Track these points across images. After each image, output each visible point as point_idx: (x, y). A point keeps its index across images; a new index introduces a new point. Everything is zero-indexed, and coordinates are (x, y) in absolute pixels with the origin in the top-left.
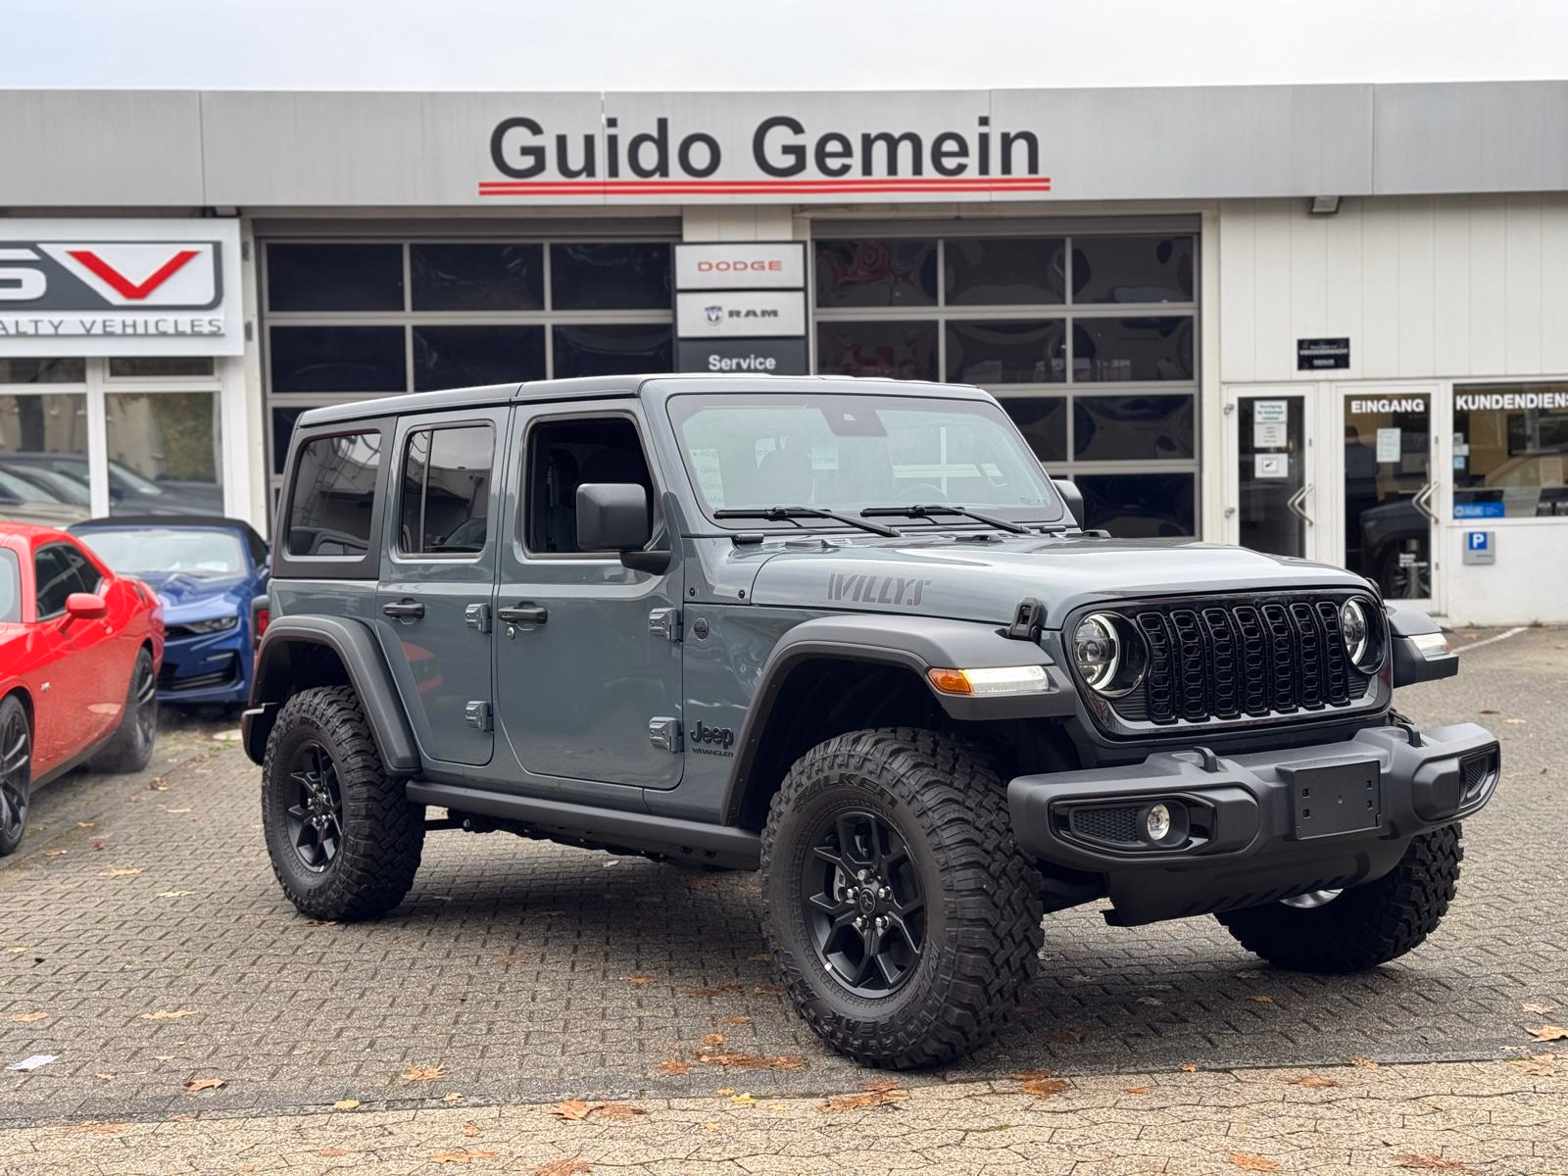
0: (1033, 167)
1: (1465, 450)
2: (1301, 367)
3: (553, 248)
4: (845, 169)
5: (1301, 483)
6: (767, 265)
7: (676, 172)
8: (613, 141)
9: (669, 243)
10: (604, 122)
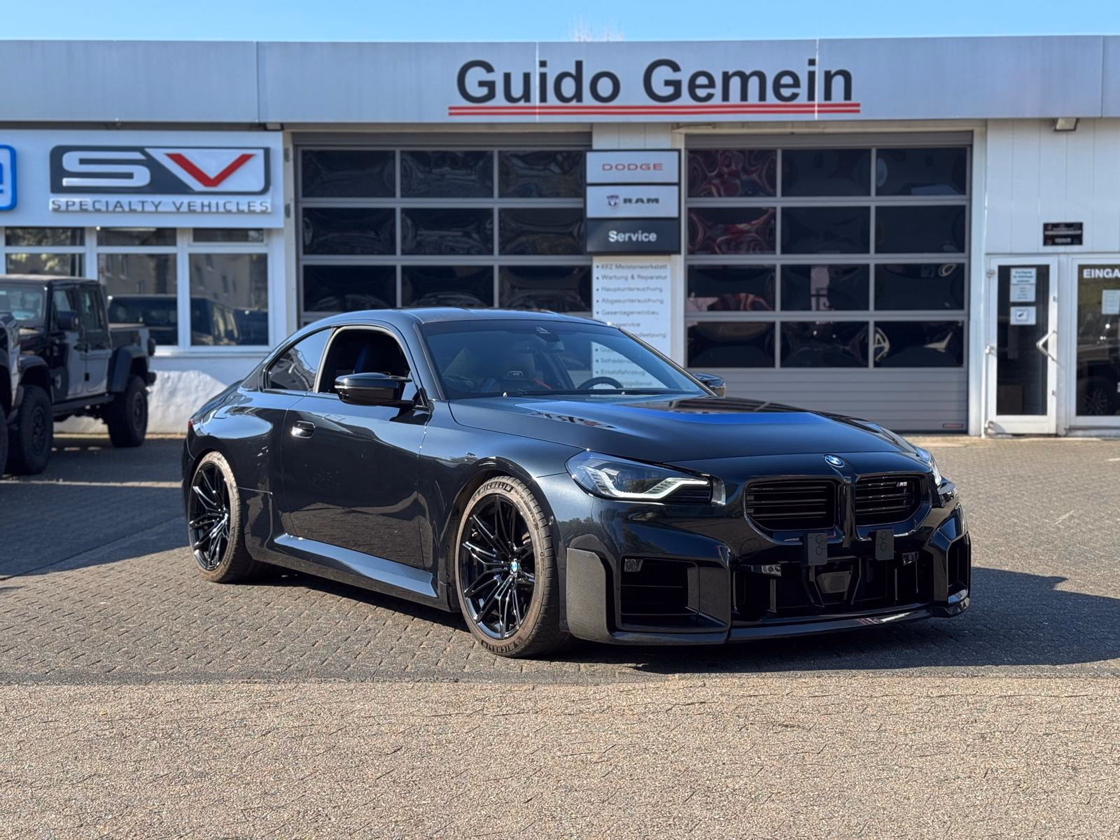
2: (1045, 243)
3: (500, 152)
4: (710, 96)
6: (652, 167)
8: (543, 77)
9: (581, 151)
10: (537, 64)
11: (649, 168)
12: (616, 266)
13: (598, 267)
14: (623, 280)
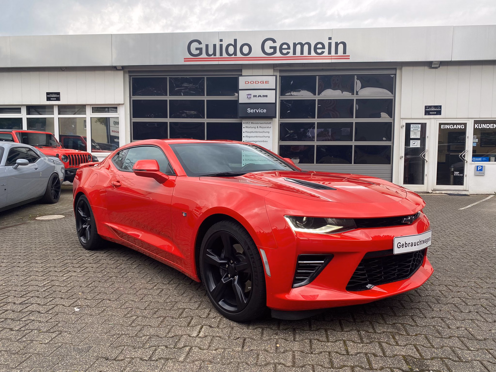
0: (345, 52)
1: (477, 141)
2: (425, 114)
3: (207, 77)
4: (288, 53)
5: (424, 149)
6: (265, 83)
7: (239, 54)
8: (221, 46)
9: (237, 77)
10: (219, 40)
11: (264, 83)
12: (251, 122)
13: (244, 123)
14: (254, 129)
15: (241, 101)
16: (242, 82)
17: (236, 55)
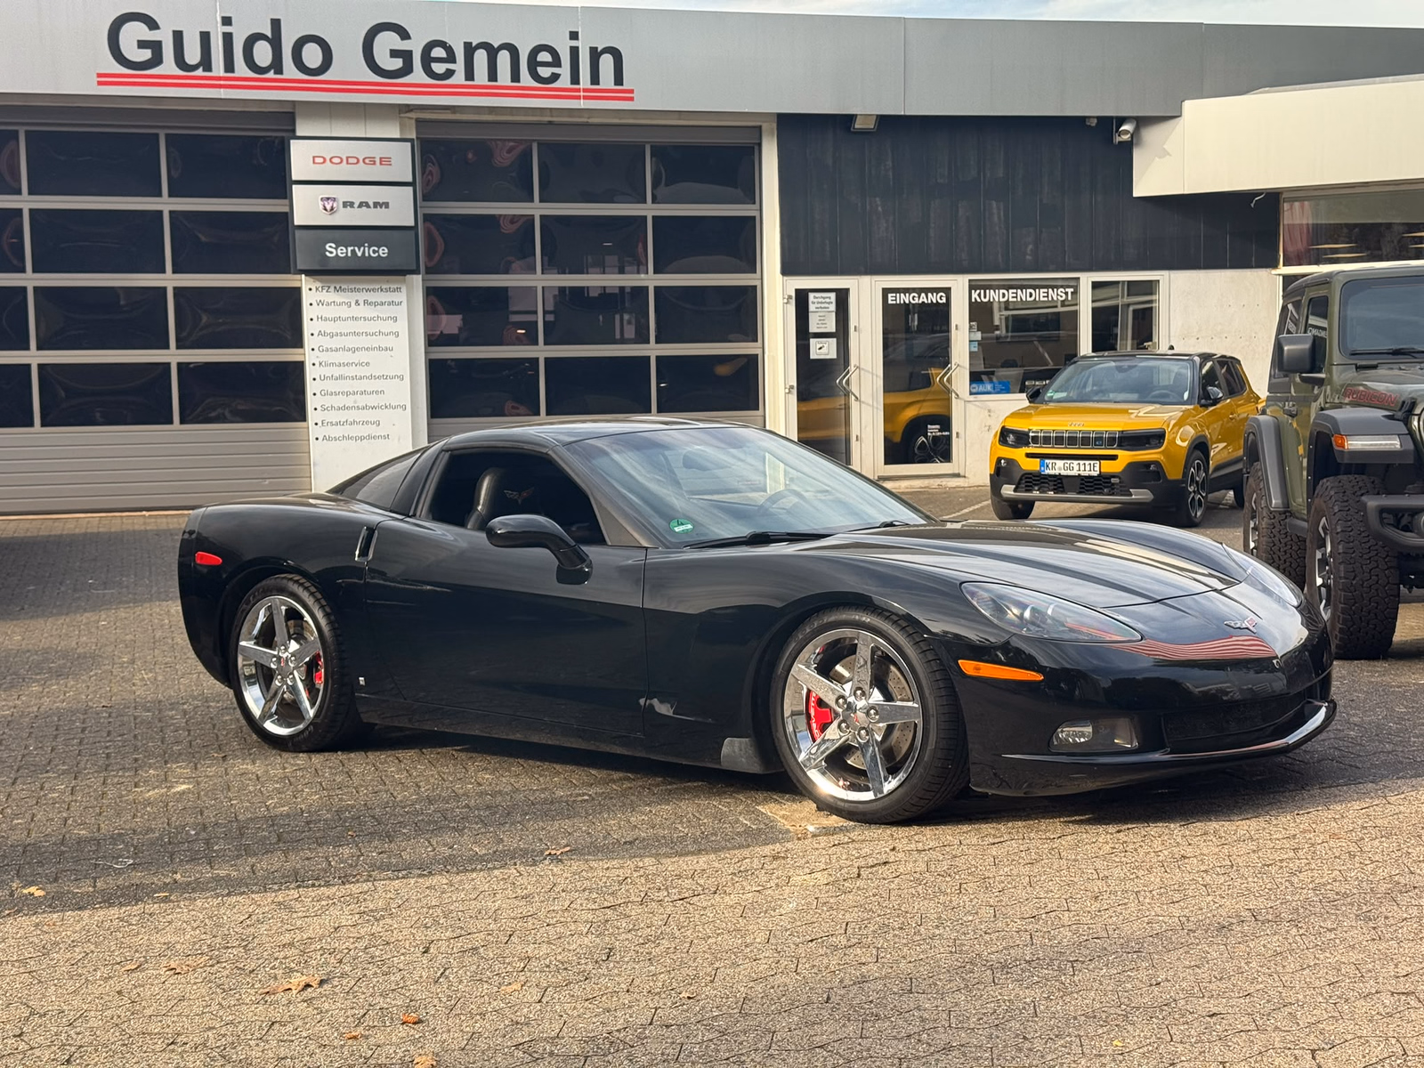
0: (619, 79)
1: (978, 336)
3: (167, 136)
4: (450, 73)
5: (846, 362)
6: (378, 161)
7: (290, 70)
8: (228, 38)
9: (283, 137)
10: (219, 20)
11: (375, 161)
12: (335, 288)
13: (310, 289)
14: (345, 307)
15: (297, 222)
16: (302, 158)
17: (279, 70)
